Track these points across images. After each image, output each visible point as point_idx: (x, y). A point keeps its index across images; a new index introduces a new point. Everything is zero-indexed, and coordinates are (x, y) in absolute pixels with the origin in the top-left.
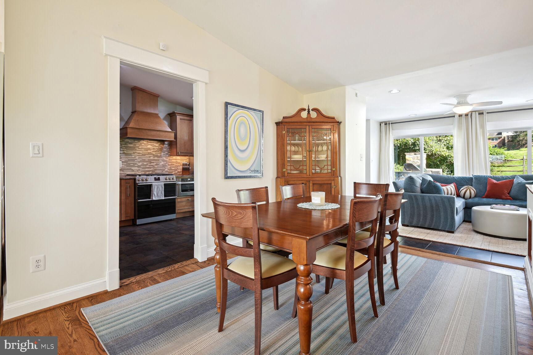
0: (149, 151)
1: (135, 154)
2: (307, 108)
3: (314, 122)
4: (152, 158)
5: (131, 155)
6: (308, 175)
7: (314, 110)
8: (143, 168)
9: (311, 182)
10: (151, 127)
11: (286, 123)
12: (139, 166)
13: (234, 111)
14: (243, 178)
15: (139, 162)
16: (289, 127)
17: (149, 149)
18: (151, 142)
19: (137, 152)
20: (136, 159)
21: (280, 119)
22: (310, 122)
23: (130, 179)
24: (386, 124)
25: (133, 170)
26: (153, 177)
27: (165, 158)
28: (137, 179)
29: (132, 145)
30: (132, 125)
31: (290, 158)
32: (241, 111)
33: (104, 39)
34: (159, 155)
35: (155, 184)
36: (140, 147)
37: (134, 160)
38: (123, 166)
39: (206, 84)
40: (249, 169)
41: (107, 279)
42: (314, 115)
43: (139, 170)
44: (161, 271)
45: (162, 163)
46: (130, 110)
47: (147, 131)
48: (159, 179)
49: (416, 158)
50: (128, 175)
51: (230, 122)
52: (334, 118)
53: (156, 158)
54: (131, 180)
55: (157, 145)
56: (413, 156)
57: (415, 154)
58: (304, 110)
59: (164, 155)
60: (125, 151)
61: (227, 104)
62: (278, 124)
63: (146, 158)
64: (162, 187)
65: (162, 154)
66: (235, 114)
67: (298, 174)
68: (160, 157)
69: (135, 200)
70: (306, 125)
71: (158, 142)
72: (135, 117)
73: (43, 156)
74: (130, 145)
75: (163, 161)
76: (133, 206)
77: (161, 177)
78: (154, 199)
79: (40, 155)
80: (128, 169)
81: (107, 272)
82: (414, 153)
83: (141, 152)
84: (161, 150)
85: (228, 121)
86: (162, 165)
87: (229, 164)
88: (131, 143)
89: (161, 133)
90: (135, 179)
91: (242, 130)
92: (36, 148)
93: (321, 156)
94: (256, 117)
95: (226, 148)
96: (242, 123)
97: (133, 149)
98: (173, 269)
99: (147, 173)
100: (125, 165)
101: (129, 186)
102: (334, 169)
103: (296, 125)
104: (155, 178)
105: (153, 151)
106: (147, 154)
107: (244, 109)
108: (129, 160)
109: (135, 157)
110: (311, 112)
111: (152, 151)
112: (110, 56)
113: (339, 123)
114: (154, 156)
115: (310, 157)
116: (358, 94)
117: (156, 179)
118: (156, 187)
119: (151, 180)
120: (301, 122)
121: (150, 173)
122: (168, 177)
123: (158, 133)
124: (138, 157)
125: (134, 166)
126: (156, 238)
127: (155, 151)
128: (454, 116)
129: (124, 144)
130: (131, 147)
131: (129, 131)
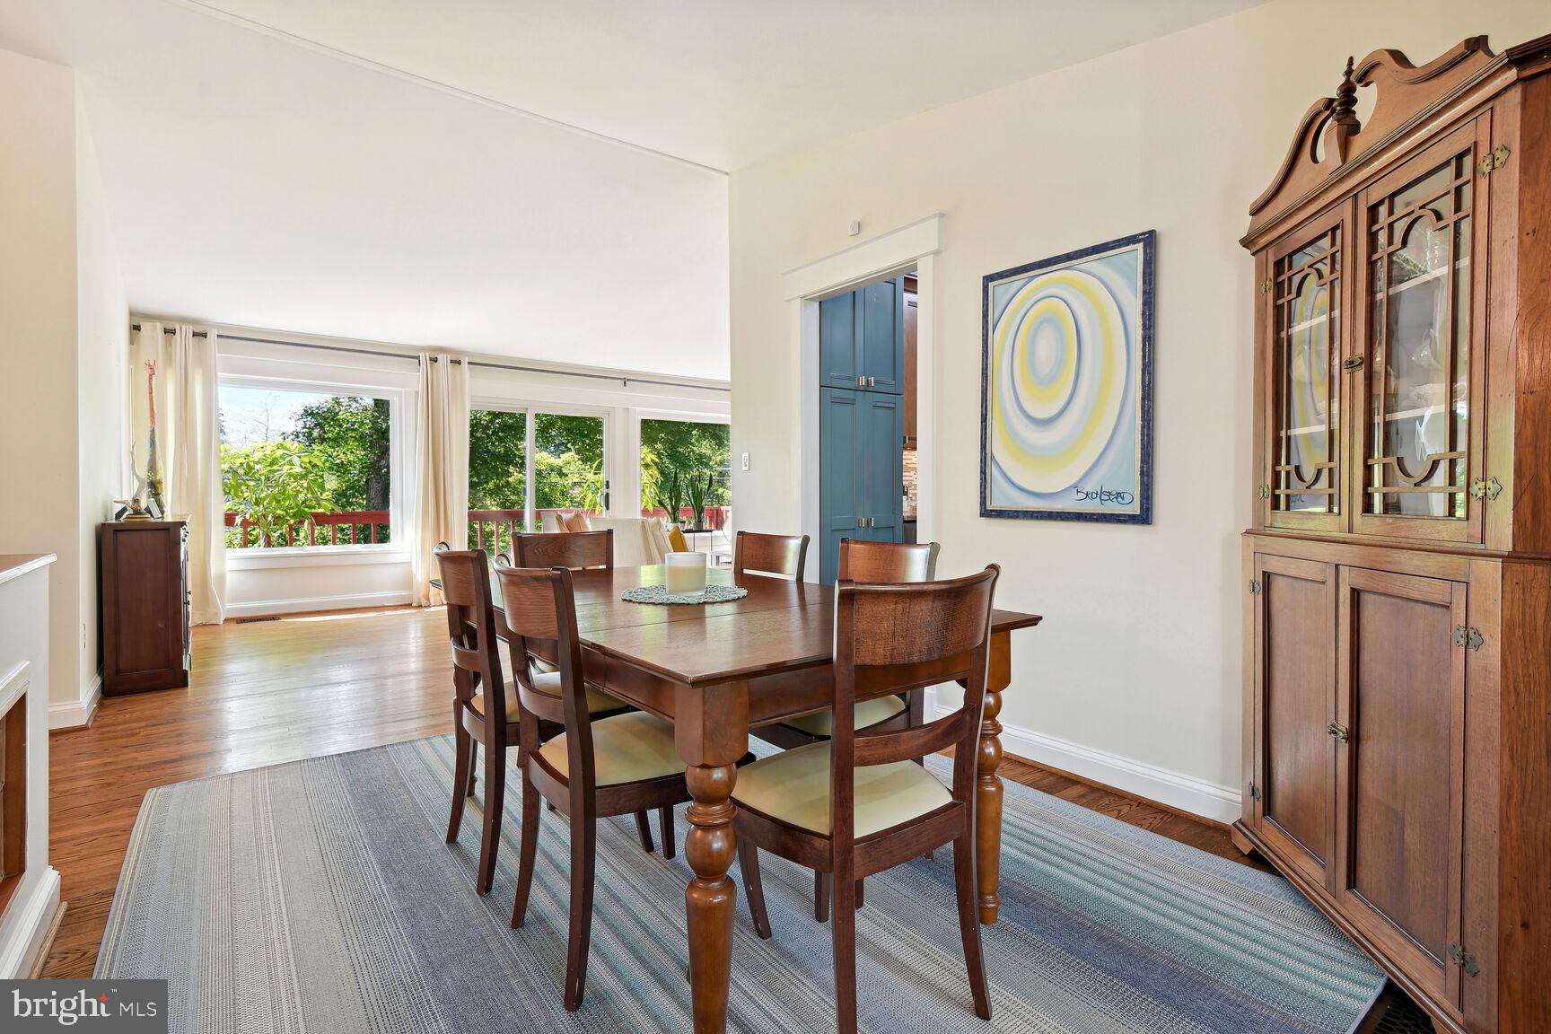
6: (1346, 522)
7: (1370, 75)
11: (1264, 232)
13: (1013, 293)
14: (1042, 518)
21: (1244, 224)
22: (1344, 175)
32: (1039, 284)
40: (1075, 486)
51: (997, 338)
61: (986, 279)
62: (1246, 242)
66: (1016, 304)
87: (990, 470)
91: (1045, 349)
95: (984, 419)
96: (1049, 320)
107: (1049, 269)
115: (1357, 404)
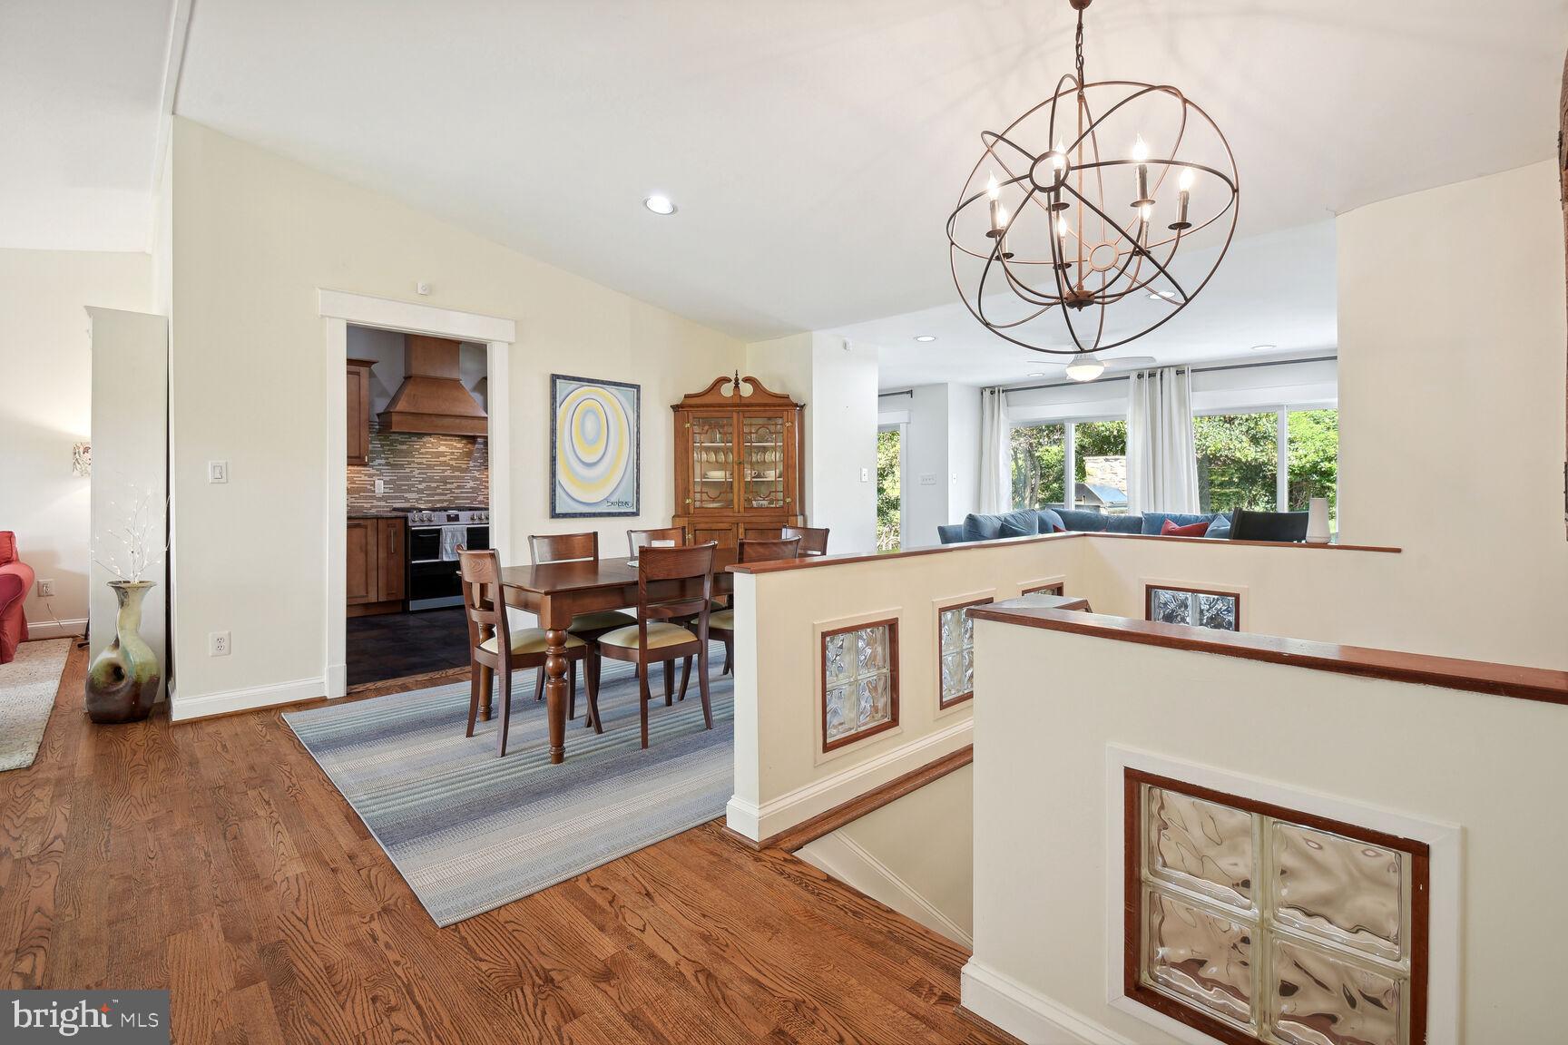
0: (441, 459)
1: (412, 465)
2: (733, 377)
3: (747, 406)
4: (448, 473)
5: (402, 466)
6: (737, 511)
7: (747, 380)
8: (428, 495)
9: (741, 526)
10: (445, 407)
11: (690, 406)
12: (420, 491)
13: (571, 390)
14: (590, 516)
15: (420, 481)
16: (699, 414)
17: (442, 454)
18: (446, 440)
19: (416, 460)
20: (414, 477)
21: (677, 401)
22: (737, 405)
23: (396, 518)
24: (993, 393)
25: (407, 500)
26: (444, 514)
27: (477, 474)
28: (410, 519)
29: (404, 447)
30: (401, 406)
31: (704, 476)
32: (587, 390)
33: (320, 291)
34: (464, 466)
35: (447, 529)
36: (423, 450)
37: (408, 478)
38: (387, 490)
39: (510, 344)
40: (606, 499)
41: (325, 678)
42: (747, 390)
43: (420, 499)
44: (420, 677)
45: (471, 484)
46: (401, 373)
47: (434, 418)
48: (456, 518)
49: (1109, 471)
50: (395, 509)
51: (560, 412)
52: (788, 397)
53: (457, 474)
54: (399, 520)
55: (459, 445)
56: (1101, 464)
57: (1107, 460)
58: (729, 380)
59: (475, 466)
60: (391, 460)
61: (554, 378)
62: (676, 408)
63: (437, 473)
64: (464, 536)
65: (472, 464)
66: (573, 397)
67: (717, 511)
68: (467, 470)
69: (407, 561)
70: (733, 411)
71: (462, 440)
72: (409, 389)
73: (227, 482)
74: (399, 447)
75: (475, 479)
76: (403, 572)
77: (462, 514)
78: (445, 559)
79: (224, 480)
80: (396, 498)
81: (326, 668)
82: (1104, 457)
83: (424, 461)
84: (469, 455)
85: (558, 408)
86: (471, 488)
87: (558, 490)
88: (402, 443)
89: (464, 422)
90: (406, 519)
91: (590, 425)
92: (217, 471)
93: (768, 472)
94: (623, 399)
95: (553, 459)
96: (589, 411)
97: (408, 453)
98: (443, 675)
99: (438, 505)
100: (390, 489)
101: (395, 533)
102: (788, 500)
103: (711, 411)
104: (449, 516)
105: (451, 459)
106: (437, 465)
107: (594, 385)
108: (400, 479)
109: (412, 472)
110: (742, 384)
111: (448, 457)
112: (329, 317)
113: (802, 407)
114: (453, 469)
115: (741, 475)
116: (850, 344)
117: (450, 519)
118: (450, 534)
119: (439, 520)
120: (720, 405)
121: (445, 504)
122: (476, 513)
123: (458, 421)
124: (417, 471)
125: (409, 491)
126: (438, 634)
127: (455, 459)
128: (1128, 378)
129: (388, 445)
130: (402, 451)
131: (395, 418)
